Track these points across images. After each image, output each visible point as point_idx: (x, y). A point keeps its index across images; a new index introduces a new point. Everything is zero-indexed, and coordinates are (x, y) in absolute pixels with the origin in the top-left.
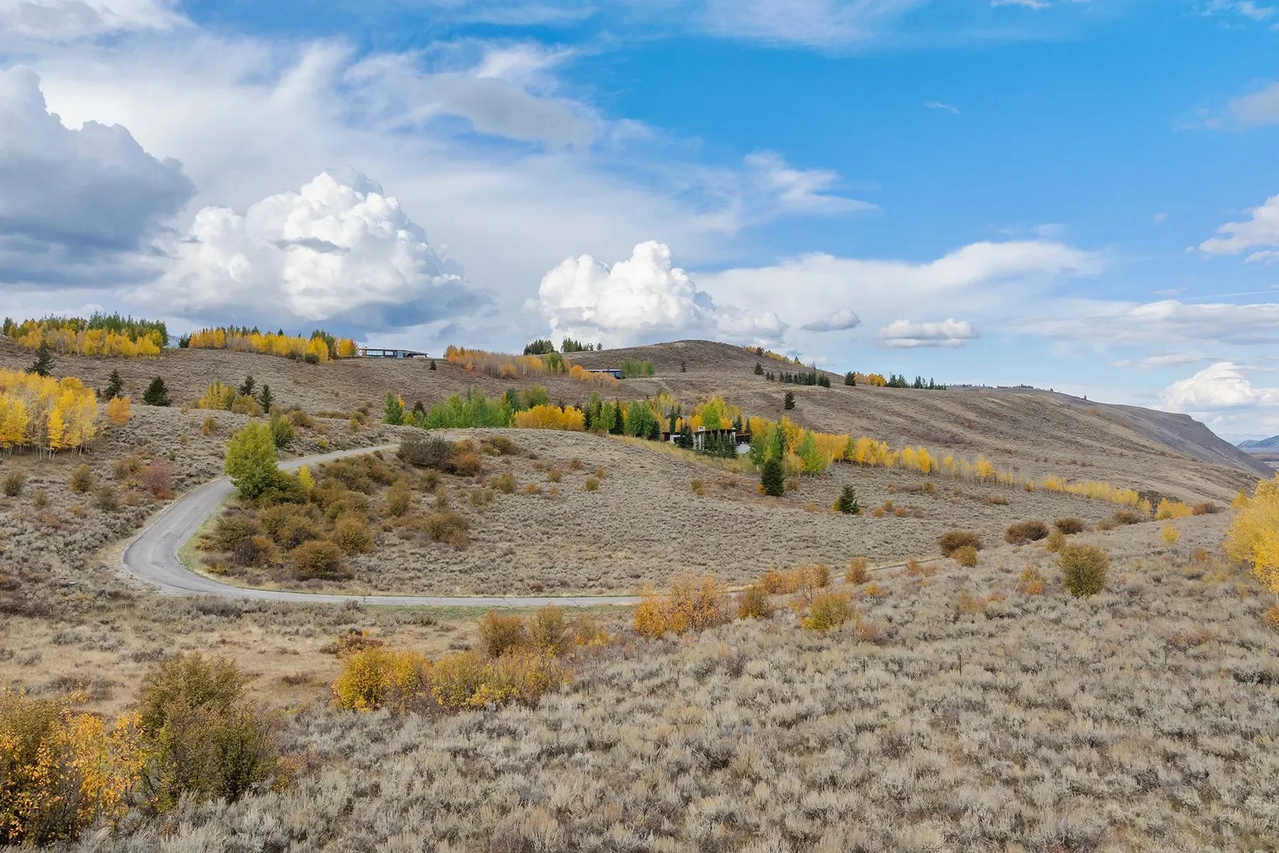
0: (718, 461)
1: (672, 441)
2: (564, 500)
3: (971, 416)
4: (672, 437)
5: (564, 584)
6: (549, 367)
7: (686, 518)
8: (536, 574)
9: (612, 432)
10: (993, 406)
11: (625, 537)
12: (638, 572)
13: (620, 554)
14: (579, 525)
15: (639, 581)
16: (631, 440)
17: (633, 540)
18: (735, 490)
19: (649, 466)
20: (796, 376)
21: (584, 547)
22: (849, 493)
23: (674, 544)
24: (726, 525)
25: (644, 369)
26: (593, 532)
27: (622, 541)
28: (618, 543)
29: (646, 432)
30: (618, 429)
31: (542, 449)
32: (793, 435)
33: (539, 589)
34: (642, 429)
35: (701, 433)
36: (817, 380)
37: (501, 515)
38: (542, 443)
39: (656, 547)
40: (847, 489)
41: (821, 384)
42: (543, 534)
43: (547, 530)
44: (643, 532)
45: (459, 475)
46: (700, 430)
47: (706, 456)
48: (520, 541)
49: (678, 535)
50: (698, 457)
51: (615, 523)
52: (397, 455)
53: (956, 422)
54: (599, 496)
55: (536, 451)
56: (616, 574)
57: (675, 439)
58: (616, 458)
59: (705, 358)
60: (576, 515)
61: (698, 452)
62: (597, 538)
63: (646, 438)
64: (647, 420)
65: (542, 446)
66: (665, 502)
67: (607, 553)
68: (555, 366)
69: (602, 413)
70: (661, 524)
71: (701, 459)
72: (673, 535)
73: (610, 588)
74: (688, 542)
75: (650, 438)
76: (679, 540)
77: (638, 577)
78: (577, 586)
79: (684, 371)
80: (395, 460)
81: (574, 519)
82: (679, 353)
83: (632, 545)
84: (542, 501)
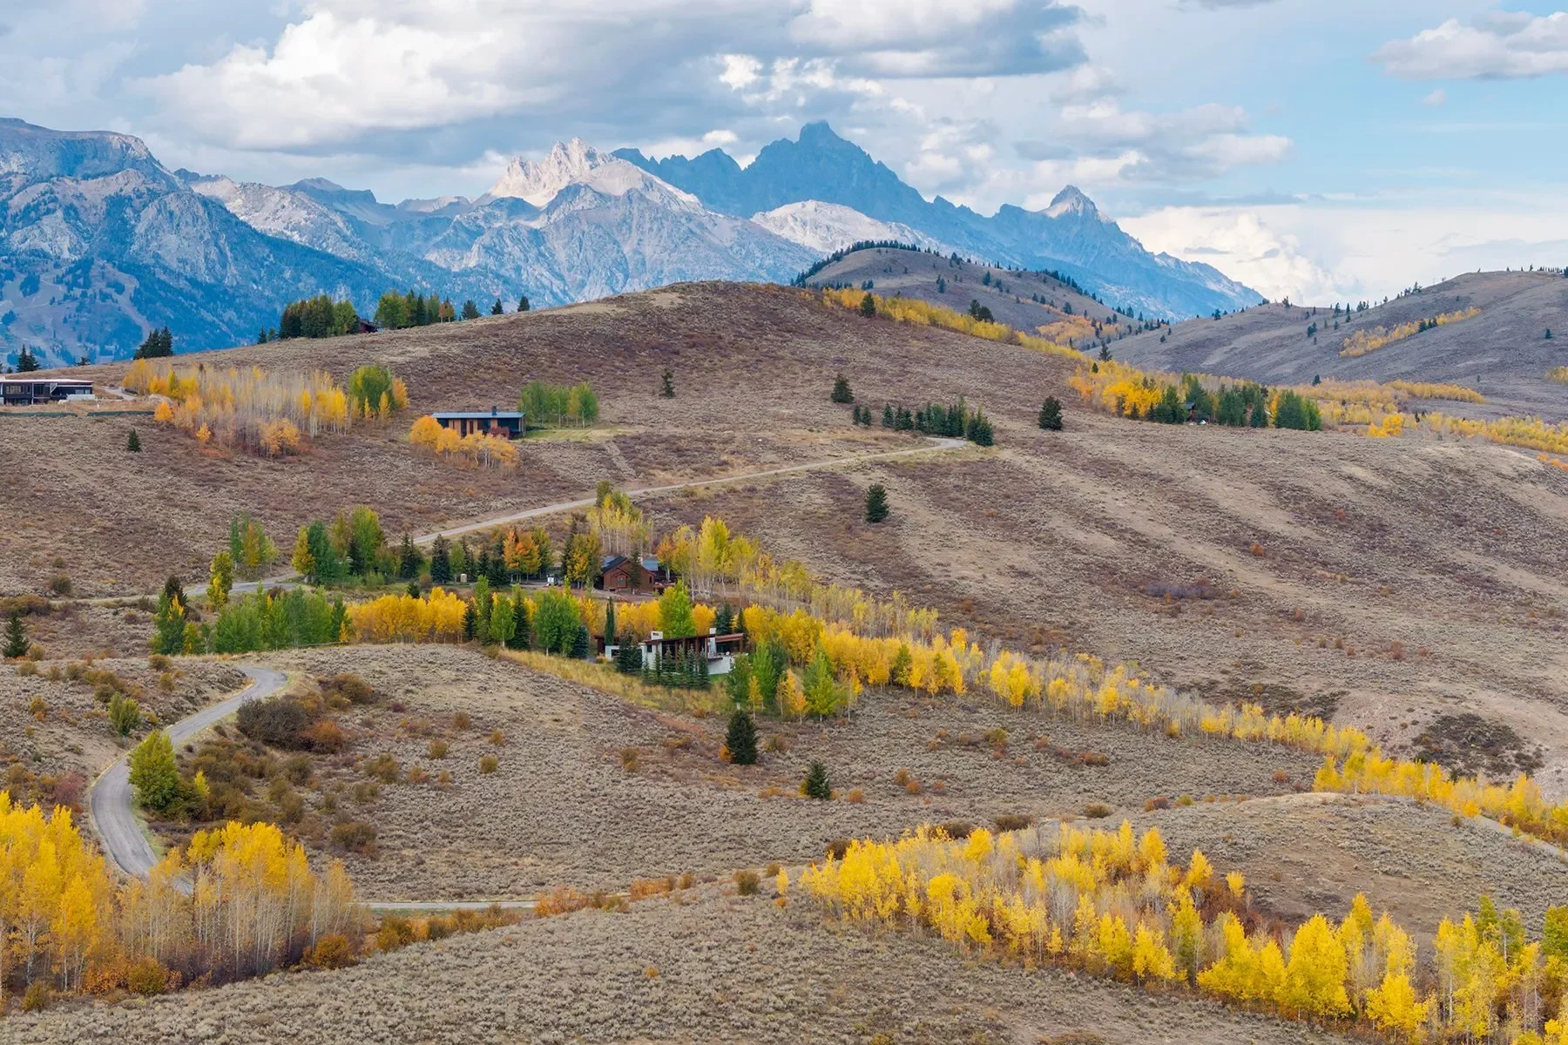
0: (678, 696)
1: (608, 656)
2: (458, 790)
3: (1277, 522)
4: (609, 649)
5: (480, 892)
6: (362, 406)
7: (603, 812)
8: (454, 882)
9: (511, 644)
10: (1345, 488)
11: (532, 840)
12: (543, 880)
13: (528, 861)
14: (480, 825)
15: (544, 888)
16: (539, 660)
17: (539, 844)
18: (688, 757)
19: (566, 718)
20: (920, 415)
21: (489, 852)
22: (818, 770)
23: (584, 847)
24: (646, 821)
25: (574, 404)
26: (496, 836)
27: (528, 845)
28: (525, 848)
29: (565, 645)
30: (519, 640)
31: (408, 691)
32: (811, 641)
33: (460, 896)
34: (558, 639)
35: (656, 642)
36: (966, 426)
37: (393, 814)
38: (406, 681)
39: (564, 852)
40: (816, 767)
41: (972, 438)
42: (443, 838)
43: (447, 832)
44: (551, 834)
45: (318, 752)
46: (654, 638)
47: (659, 688)
48: (425, 849)
49: (590, 837)
50: (647, 689)
51: (520, 820)
52: (238, 727)
53: (1232, 541)
54: (500, 782)
55: (400, 697)
56: (522, 883)
57: (614, 652)
58: (518, 704)
59: (728, 336)
60: (475, 813)
61: (648, 682)
62: (501, 842)
63: (564, 655)
64: (566, 626)
65: (407, 687)
66: (583, 788)
67: (513, 860)
68: (375, 403)
69: (494, 615)
70: (573, 822)
71: (650, 693)
72: (585, 837)
73: (519, 894)
74: (599, 844)
75: (572, 655)
76: (590, 843)
77: (543, 884)
78: (491, 893)
79: (669, 393)
80: (237, 736)
81: (473, 817)
82: (662, 327)
83: (538, 850)
84: (433, 794)
